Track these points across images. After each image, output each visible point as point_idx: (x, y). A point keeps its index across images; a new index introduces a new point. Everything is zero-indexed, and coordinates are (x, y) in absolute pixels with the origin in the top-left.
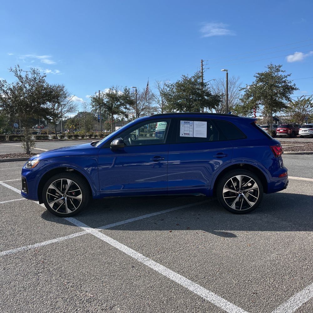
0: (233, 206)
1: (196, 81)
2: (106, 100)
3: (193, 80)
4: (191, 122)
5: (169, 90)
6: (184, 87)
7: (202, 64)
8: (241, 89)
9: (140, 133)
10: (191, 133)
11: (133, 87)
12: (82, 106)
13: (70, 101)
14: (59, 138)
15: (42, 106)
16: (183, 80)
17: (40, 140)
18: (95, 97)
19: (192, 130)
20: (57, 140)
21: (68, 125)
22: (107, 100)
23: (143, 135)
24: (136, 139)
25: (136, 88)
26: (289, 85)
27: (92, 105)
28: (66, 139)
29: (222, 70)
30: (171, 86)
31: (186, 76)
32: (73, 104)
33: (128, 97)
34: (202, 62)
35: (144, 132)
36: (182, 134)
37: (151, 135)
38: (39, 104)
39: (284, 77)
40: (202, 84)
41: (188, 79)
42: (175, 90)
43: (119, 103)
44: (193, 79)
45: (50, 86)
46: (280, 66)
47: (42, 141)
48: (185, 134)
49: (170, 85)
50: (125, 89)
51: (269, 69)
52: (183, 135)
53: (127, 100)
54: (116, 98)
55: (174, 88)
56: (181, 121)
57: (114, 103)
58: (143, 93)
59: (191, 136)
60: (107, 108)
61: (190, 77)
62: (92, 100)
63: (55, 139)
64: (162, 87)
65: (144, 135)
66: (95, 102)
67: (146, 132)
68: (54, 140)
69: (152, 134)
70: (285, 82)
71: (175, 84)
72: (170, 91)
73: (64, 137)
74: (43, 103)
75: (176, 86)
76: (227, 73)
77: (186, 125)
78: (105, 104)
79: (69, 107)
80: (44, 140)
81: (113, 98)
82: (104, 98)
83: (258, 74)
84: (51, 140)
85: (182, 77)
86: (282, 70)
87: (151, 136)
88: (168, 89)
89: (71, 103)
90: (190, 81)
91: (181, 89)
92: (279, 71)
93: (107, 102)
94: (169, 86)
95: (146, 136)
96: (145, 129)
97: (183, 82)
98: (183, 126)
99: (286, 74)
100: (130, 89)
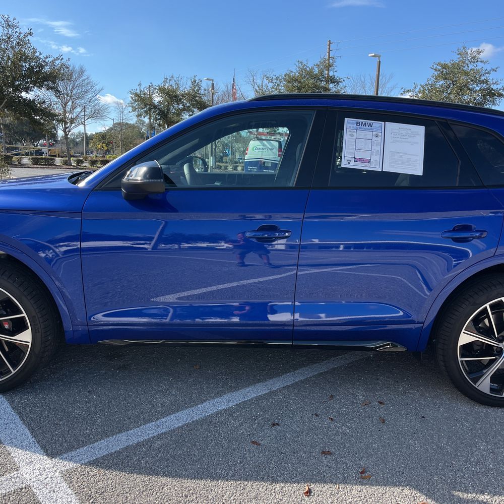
0: (485, 385)
1: (321, 72)
2: (157, 99)
3: (316, 71)
4: (377, 124)
5: (273, 88)
6: (300, 82)
7: (329, 49)
8: (404, 92)
9: (215, 164)
10: (376, 159)
11: (208, 80)
12: (117, 110)
13: (94, 99)
14: (74, 164)
15: (24, 94)
16: (298, 69)
17: (39, 165)
18: (138, 92)
19: (378, 148)
20: (69, 167)
21: (94, 143)
22: (159, 99)
23: (221, 167)
24: (206, 170)
25: (213, 81)
26: (494, 87)
27: (133, 107)
28: (86, 166)
29: (370, 55)
30: (277, 79)
31: (305, 63)
32: (100, 104)
33: (198, 95)
34: (329, 45)
35: (223, 162)
36: (349, 162)
37: (235, 168)
38: (17, 89)
39: (485, 73)
40: (332, 80)
41: (308, 69)
42: (283, 88)
43: (181, 106)
44: (316, 69)
45: (37, 54)
46: (480, 52)
47: (42, 166)
48: (356, 160)
49: (275, 77)
50: (193, 80)
51: (459, 56)
52: (352, 163)
53: (196, 100)
54: (176, 96)
55: (281, 84)
56: (346, 119)
57: (172, 105)
58: (224, 93)
59: (375, 167)
60: (158, 114)
61: (310, 65)
62: (132, 98)
63: (67, 165)
64: (259, 82)
65: (223, 168)
66: (138, 101)
67: (227, 162)
68: (64, 167)
69: (237, 166)
70: (486, 82)
71: (283, 76)
72: (273, 90)
73: (82, 162)
74: (27, 90)
75: (285, 80)
76: (380, 62)
77: (361, 134)
78: (155, 107)
79: (93, 109)
80: (47, 166)
81: (171, 97)
82: (154, 95)
83: (439, 64)
84: (59, 166)
85: (297, 64)
86: (482, 60)
87: (234, 170)
88: (271, 85)
89: (96, 102)
90: (310, 74)
91: (294, 87)
92: (477, 61)
93: (159, 102)
94: (272, 79)
95: (226, 168)
96: (225, 158)
97: (297, 73)
98: (352, 135)
99: (488, 67)
100: (201, 81)
